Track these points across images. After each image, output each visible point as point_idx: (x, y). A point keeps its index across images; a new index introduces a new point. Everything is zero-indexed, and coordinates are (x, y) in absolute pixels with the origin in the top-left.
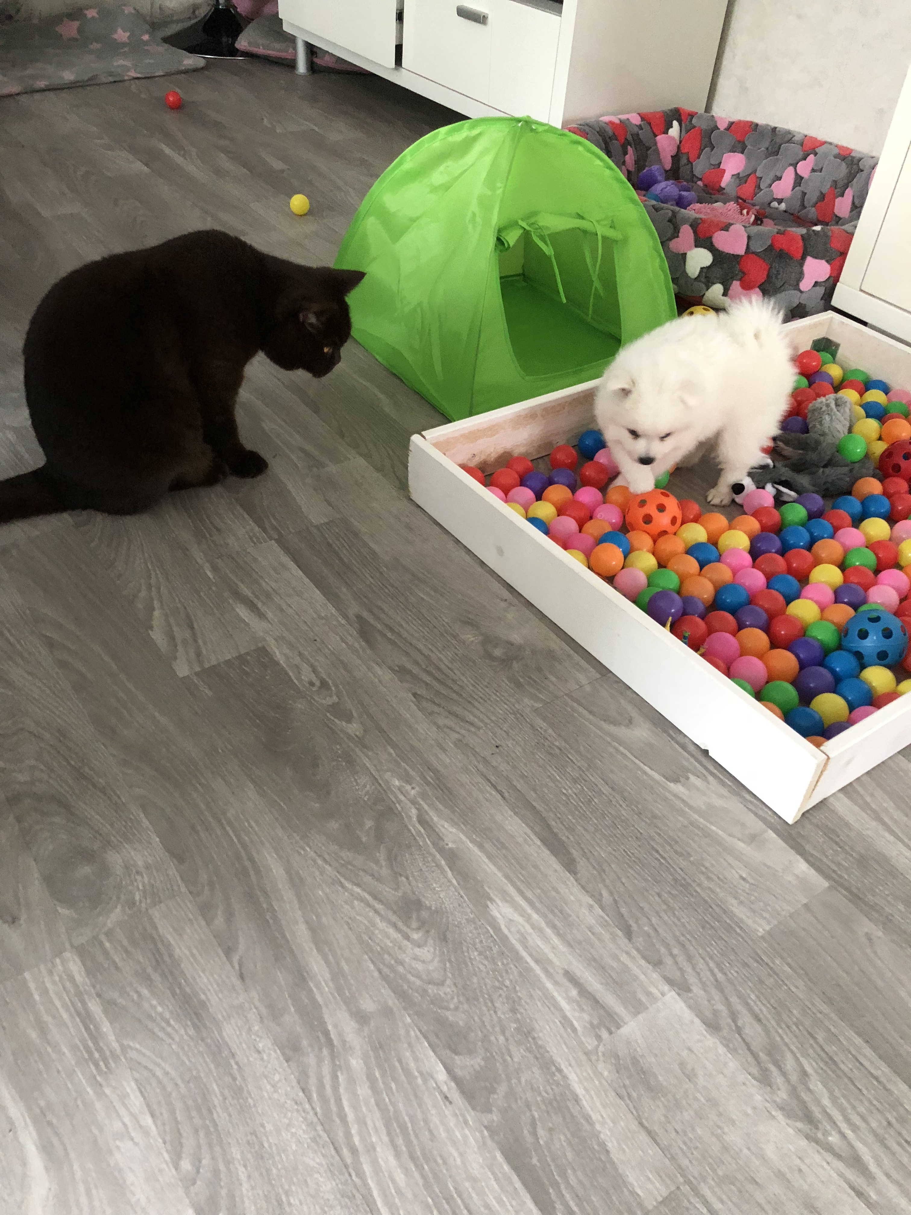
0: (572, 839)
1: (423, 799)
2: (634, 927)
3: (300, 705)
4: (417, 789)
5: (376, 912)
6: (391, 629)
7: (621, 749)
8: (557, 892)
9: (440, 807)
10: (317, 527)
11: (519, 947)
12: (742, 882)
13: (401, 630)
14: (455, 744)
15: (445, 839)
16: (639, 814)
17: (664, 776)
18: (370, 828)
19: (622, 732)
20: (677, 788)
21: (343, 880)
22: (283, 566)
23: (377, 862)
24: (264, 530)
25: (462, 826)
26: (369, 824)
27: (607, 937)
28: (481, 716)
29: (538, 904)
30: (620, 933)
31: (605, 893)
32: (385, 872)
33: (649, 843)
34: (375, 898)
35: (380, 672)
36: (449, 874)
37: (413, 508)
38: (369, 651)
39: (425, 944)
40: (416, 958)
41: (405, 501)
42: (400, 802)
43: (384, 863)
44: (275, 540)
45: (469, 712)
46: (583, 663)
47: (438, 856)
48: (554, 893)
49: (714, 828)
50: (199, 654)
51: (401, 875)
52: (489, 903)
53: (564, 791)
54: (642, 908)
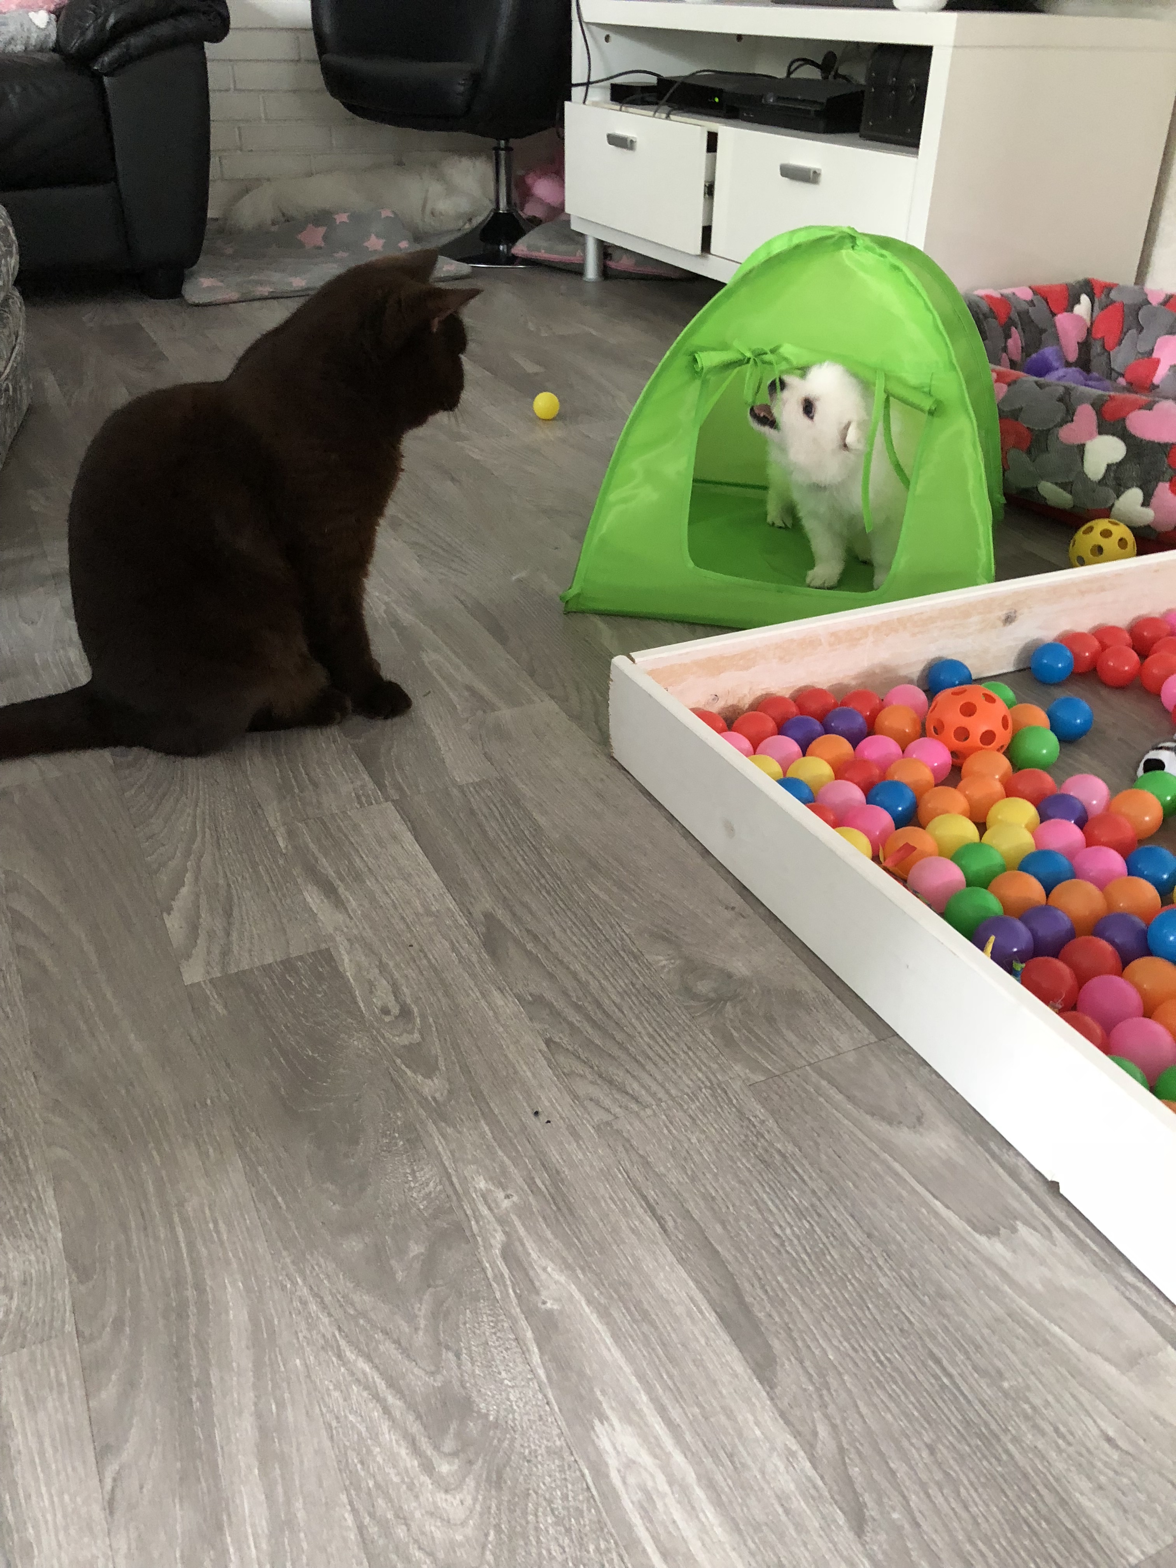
0: (777, 1319)
1: (520, 1217)
2: (872, 1511)
3: (358, 1043)
4: (515, 1198)
5: (387, 1411)
6: (535, 938)
7: (897, 1166)
8: (730, 1415)
9: (549, 1234)
10: (461, 788)
11: (636, 1519)
12: (1106, 1446)
13: (550, 939)
14: (598, 1129)
15: (544, 1294)
16: (912, 1286)
17: (969, 1222)
18: (416, 1257)
19: (903, 1137)
20: (994, 1247)
21: (342, 1343)
22: (395, 838)
23: (411, 1319)
24: (381, 786)
25: (579, 1271)
26: (416, 1249)
27: (814, 1523)
28: (654, 1087)
29: (688, 1437)
30: (841, 1519)
31: (823, 1431)
32: (420, 1338)
33: (924, 1346)
34: (392, 1384)
35: (500, 1002)
36: (536, 1358)
37: (614, 769)
38: (490, 969)
39: (459, 1487)
40: (434, 1513)
41: (603, 759)
42: (478, 1218)
43: (422, 1323)
44: (393, 801)
45: (633, 1076)
46: (848, 1015)
47: (523, 1323)
48: (723, 1419)
49: (1056, 1329)
50: (226, 953)
51: (448, 1348)
52: (596, 1422)
53: (778, 1231)
54: (893, 1473)
